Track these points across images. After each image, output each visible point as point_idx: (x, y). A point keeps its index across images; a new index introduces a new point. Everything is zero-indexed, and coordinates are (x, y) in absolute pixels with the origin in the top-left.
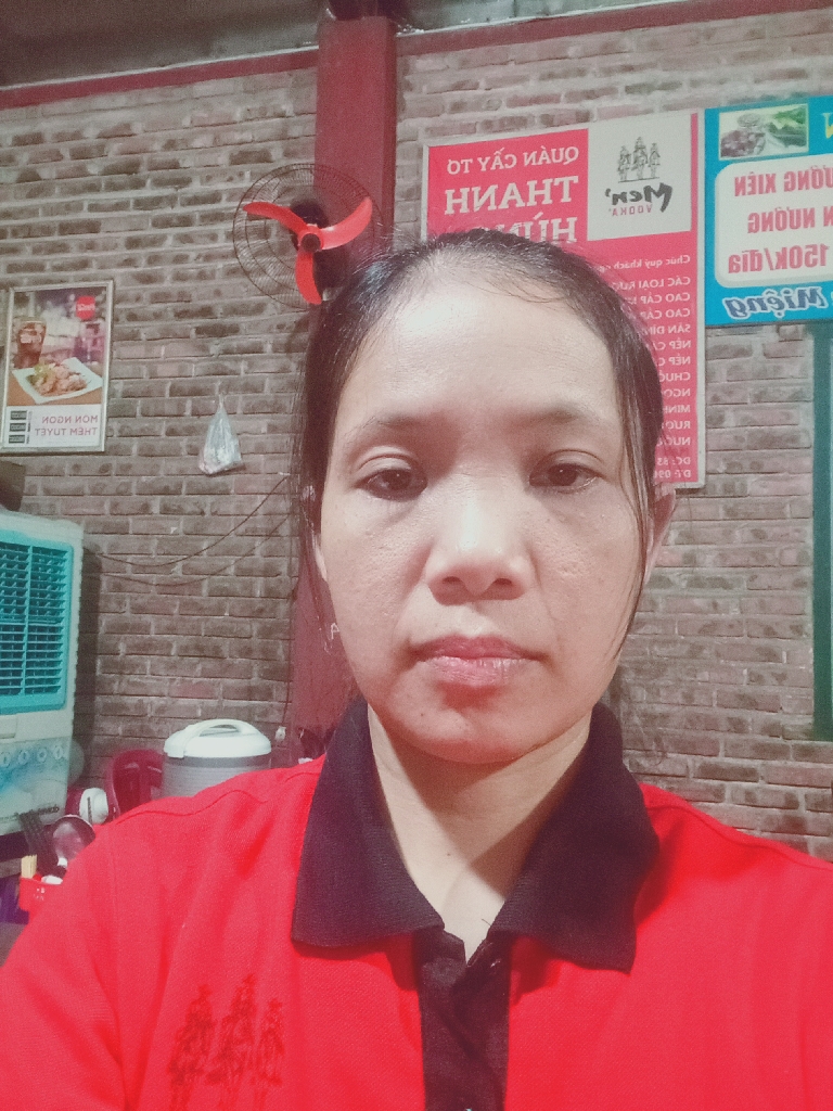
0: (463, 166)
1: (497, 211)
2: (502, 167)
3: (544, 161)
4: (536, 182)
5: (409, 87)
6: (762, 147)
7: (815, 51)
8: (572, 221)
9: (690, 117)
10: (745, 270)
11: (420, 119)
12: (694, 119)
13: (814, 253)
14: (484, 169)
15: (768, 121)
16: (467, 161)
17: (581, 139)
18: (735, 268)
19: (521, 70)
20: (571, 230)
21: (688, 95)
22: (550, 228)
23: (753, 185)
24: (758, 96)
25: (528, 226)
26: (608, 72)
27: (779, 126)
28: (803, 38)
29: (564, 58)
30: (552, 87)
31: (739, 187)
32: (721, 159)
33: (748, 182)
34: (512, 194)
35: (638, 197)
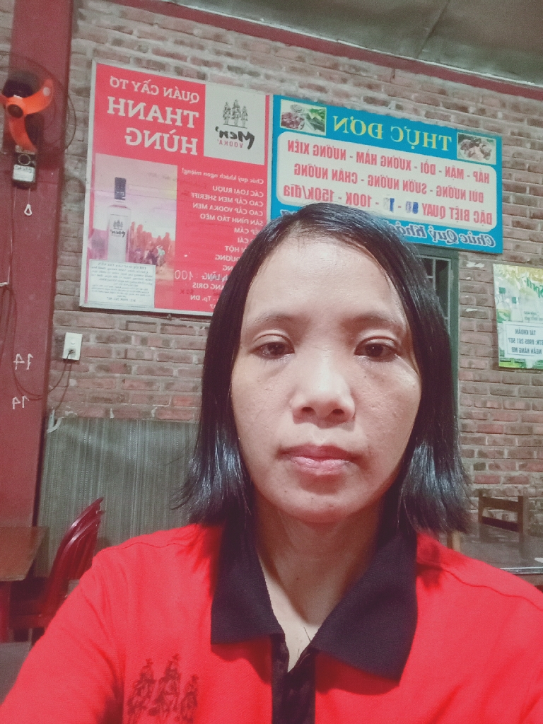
0: (121, 83)
1: (145, 120)
2: (148, 92)
3: (177, 97)
4: (171, 109)
5: (82, 17)
6: (303, 126)
7: (331, 79)
8: (195, 141)
9: (265, 96)
10: (292, 196)
11: (89, 41)
12: (267, 98)
13: (328, 194)
14: (136, 90)
15: (307, 112)
16: (125, 82)
17: (201, 90)
18: (287, 193)
19: (163, 32)
20: (194, 147)
21: (263, 83)
22: (180, 141)
23: (297, 147)
24: (301, 96)
25: (166, 136)
26: (218, 53)
27: (312, 117)
28: (326, 69)
29: (192, 34)
30: (181, 50)
31: (290, 146)
32: (281, 127)
33: (295, 144)
34: (155, 112)
35: (235, 137)
